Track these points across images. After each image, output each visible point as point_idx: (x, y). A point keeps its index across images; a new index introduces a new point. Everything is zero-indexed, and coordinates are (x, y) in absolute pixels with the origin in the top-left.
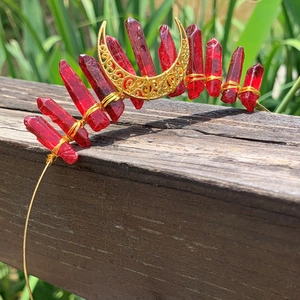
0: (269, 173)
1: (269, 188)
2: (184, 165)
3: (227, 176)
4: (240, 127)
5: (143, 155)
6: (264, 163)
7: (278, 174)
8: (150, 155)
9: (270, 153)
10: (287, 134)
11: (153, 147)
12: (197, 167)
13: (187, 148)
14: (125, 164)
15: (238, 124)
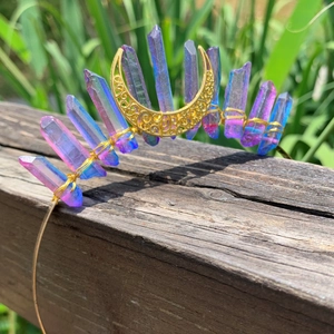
0: (313, 265)
4: (278, 186)
6: (306, 247)
9: (314, 231)
13: (214, 218)
15: (276, 182)
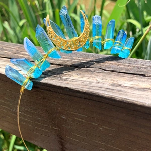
1: (143, 101)
2: (97, 88)
3: (120, 94)
5: (76, 83)
7: (146, 93)
8: (79, 83)
10: (145, 70)
11: (79, 78)
12: (104, 89)
14: (67, 88)
